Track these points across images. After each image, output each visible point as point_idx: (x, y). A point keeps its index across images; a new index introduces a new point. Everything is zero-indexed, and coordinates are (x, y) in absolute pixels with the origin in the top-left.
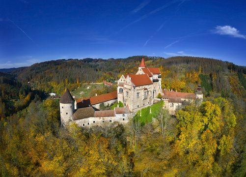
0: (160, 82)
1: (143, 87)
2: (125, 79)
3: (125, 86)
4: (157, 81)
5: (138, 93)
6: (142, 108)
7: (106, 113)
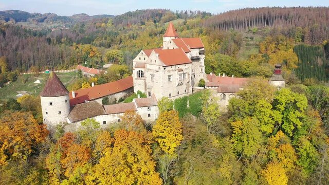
0: (202, 61)
1: (177, 67)
2: (146, 57)
3: (148, 67)
4: (198, 59)
5: (169, 76)
6: (175, 98)
7: (121, 108)
